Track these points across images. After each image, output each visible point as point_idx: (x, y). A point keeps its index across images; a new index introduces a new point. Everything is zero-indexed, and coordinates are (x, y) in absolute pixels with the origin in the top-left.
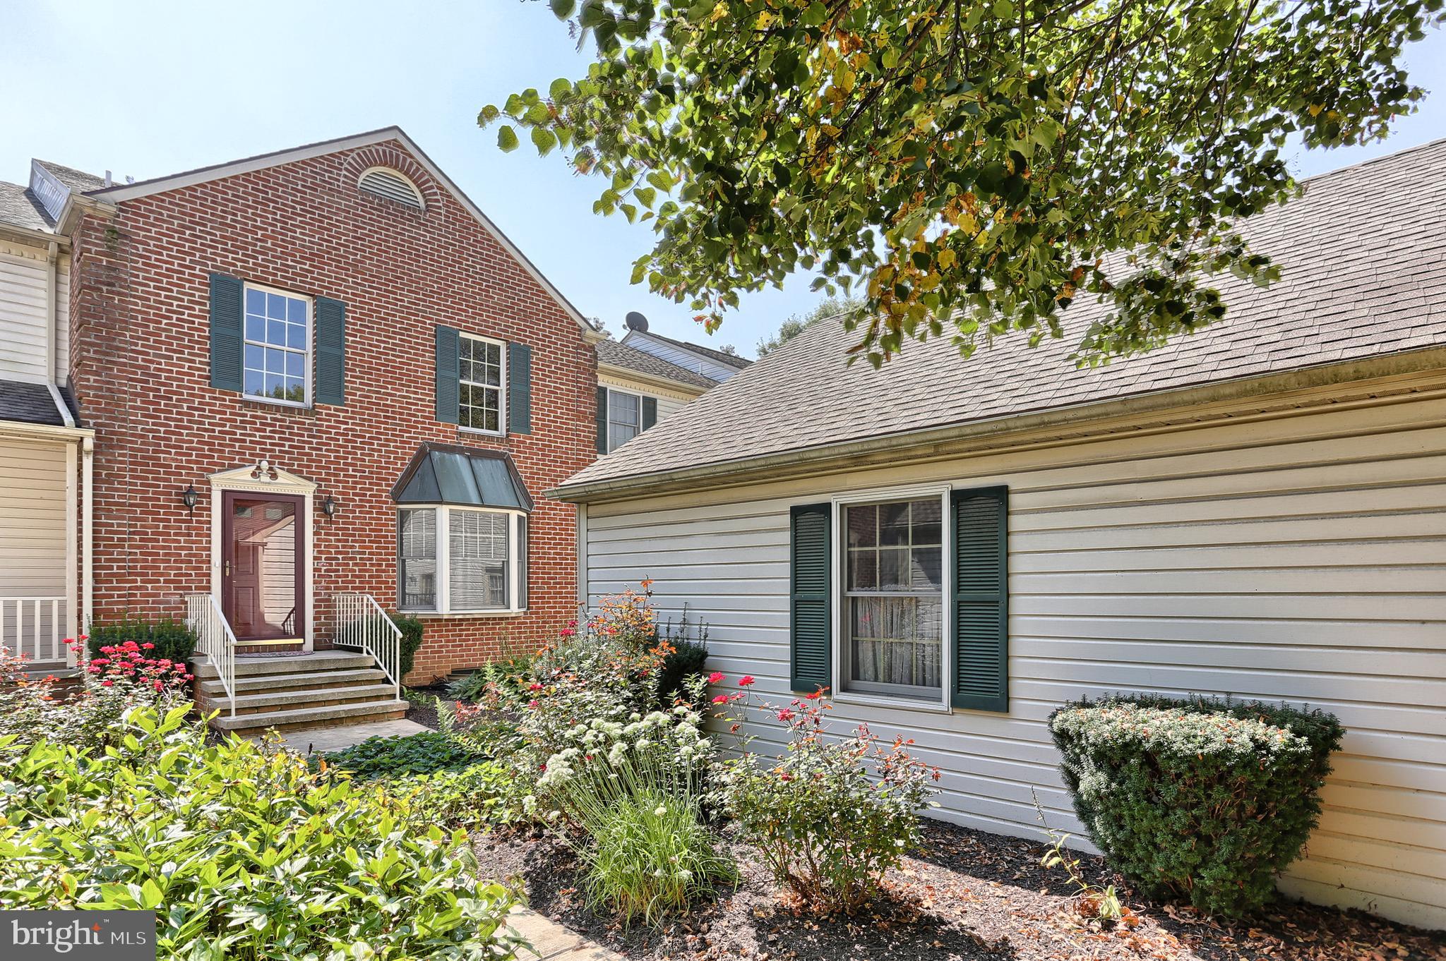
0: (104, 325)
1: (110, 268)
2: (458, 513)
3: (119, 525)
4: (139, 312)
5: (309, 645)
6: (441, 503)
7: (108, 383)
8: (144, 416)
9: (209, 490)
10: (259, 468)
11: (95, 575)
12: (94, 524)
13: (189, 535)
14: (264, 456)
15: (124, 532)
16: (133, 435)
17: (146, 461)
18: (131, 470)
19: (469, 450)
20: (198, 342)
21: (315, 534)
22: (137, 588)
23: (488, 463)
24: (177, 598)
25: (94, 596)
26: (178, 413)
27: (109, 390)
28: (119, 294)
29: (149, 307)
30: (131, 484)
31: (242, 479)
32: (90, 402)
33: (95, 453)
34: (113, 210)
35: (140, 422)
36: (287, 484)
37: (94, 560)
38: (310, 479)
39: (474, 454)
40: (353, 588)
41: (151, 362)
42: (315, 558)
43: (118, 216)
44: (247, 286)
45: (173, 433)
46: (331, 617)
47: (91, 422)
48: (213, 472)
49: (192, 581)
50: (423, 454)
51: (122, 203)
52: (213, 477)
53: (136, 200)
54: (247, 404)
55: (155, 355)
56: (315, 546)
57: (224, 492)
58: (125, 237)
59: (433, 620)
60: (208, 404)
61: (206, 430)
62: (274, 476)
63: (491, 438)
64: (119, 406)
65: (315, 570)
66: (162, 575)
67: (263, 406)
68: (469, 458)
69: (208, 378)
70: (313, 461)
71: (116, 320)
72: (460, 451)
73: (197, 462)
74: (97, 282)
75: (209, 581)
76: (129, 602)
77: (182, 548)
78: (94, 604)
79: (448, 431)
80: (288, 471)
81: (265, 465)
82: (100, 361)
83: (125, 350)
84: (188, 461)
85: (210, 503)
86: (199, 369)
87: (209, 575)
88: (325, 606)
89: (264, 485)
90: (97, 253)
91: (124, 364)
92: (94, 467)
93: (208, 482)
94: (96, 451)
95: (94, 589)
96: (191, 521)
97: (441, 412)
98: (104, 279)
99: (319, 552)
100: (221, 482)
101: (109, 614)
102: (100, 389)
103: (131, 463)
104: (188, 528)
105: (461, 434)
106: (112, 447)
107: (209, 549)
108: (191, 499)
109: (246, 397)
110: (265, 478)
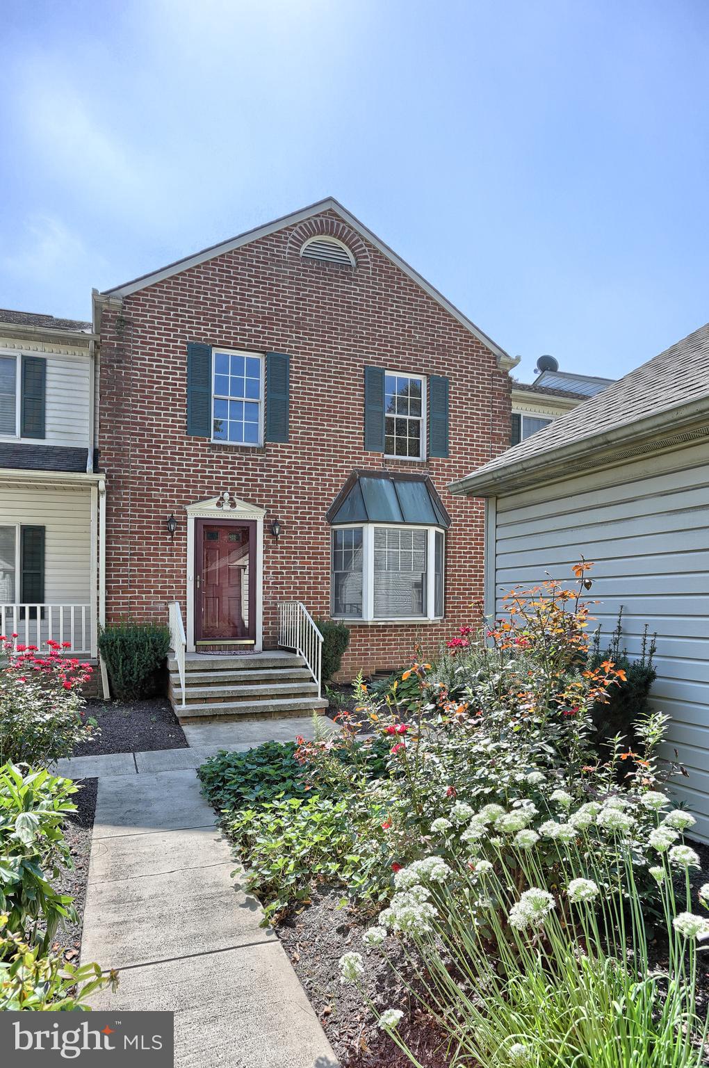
0: (114, 394)
1: (120, 348)
2: (382, 531)
3: (123, 548)
4: (138, 380)
5: (259, 646)
6: (368, 522)
7: (117, 438)
8: (141, 462)
9: (186, 518)
10: (222, 499)
11: (107, 587)
12: (107, 548)
13: (171, 555)
14: (226, 489)
15: (127, 554)
16: (133, 478)
17: (142, 498)
18: (132, 505)
19: (394, 475)
20: (179, 400)
21: (265, 552)
22: (136, 598)
23: (410, 485)
24: (163, 606)
25: (107, 604)
26: (164, 458)
27: (118, 444)
28: (125, 368)
29: (145, 376)
30: (132, 516)
31: (209, 509)
32: (105, 454)
33: (108, 493)
34: (120, 302)
35: (138, 467)
36: (244, 511)
37: (107, 576)
38: (261, 506)
39: (397, 478)
40: (295, 598)
41: (146, 419)
42: (264, 573)
43: (124, 308)
44: (215, 351)
45: (161, 474)
46: (276, 622)
47: (106, 469)
48: (189, 503)
49: (173, 592)
50: (354, 481)
51: (128, 297)
52: (188, 508)
53: (137, 293)
54: (213, 447)
55: (149, 413)
56: (264, 562)
57: (197, 520)
58: (129, 323)
59: (360, 626)
60: (186, 449)
61: (184, 470)
62: (233, 505)
63: (412, 464)
64: (124, 455)
65: (264, 582)
66: (152, 587)
67: (225, 448)
68: (393, 481)
69: (185, 428)
70: (264, 491)
71: (122, 389)
72: (385, 475)
73: (177, 497)
74: (111, 361)
75: (185, 592)
76: (131, 609)
77: (166, 566)
78: (107, 609)
79: (375, 460)
80: (245, 500)
81: (226, 496)
82: (111, 421)
83: (128, 411)
84: (171, 496)
85: (186, 529)
86: (179, 422)
87: (185, 587)
88: (272, 613)
89: (226, 513)
90: (111, 338)
91: (128, 423)
92: (107, 504)
93: (185, 512)
94: (109, 490)
95: (107, 598)
96: (172, 544)
97: (369, 443)
98: (115, 358)
99: (268, 568)
100: (196, 511)
101: (117, 617)
102: (111, 443)
103: (132, 500)
104: (171, 550)
105: (386, 461)
106: (119, 488)
107: (185, 566)
108: (173, 526)
109: (213, 441)
110: (226, 507)
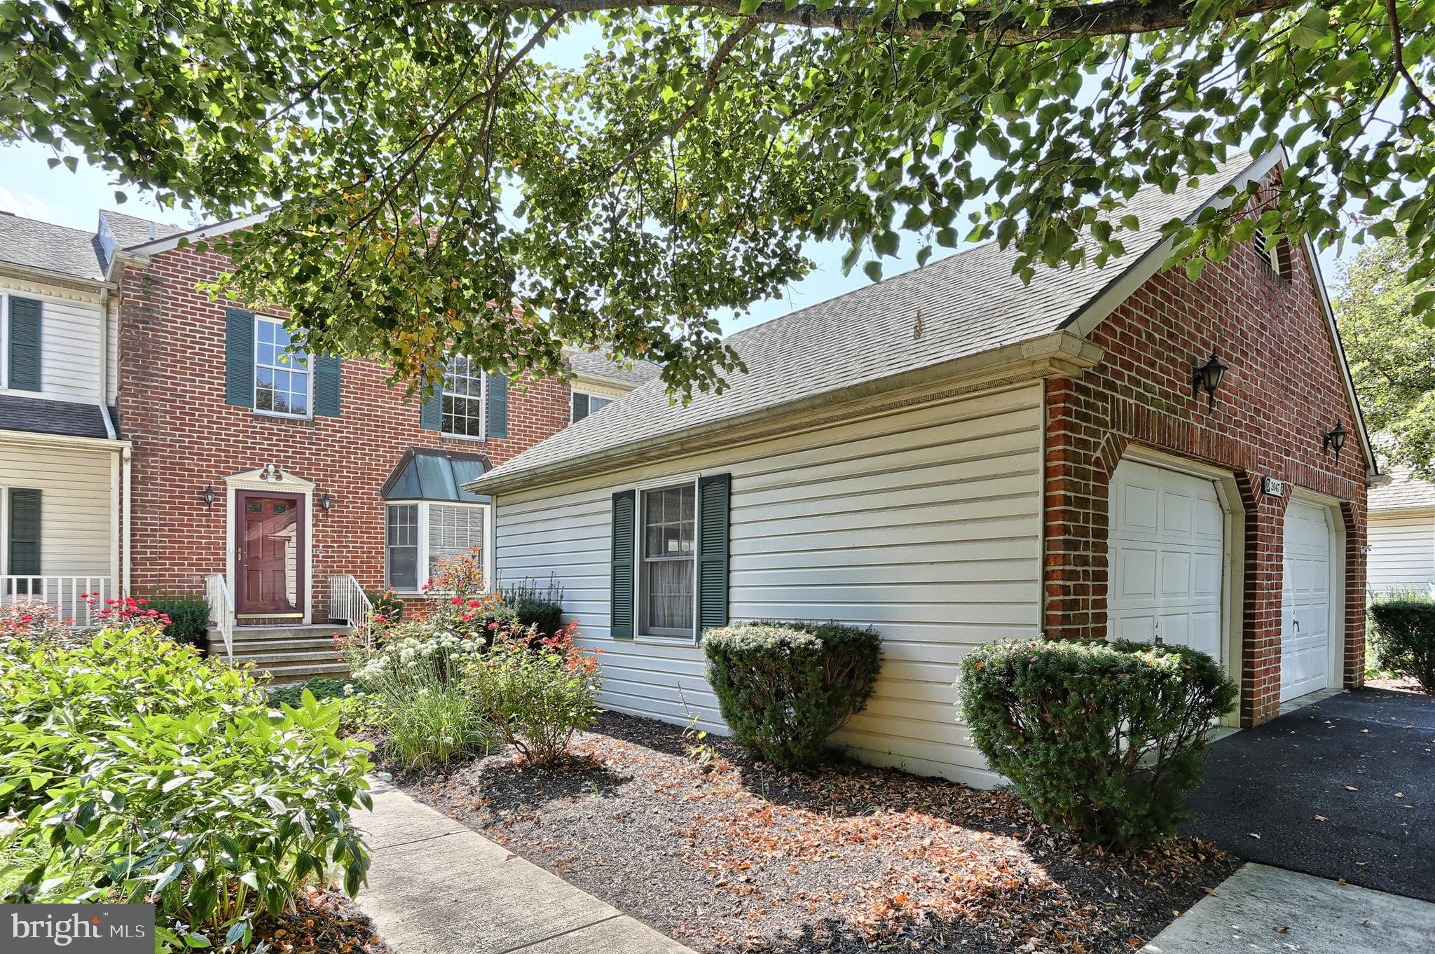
0: (140, 356)
1: (146, 308)
2: (439, 509)
3: (152, 518)
4: (169, 344)
5: (308, 619)
6: (422, 499)
7: (143, 403)
8: (172, 429)
9: (225, 489)
10: (266, 471)
11: (132, 559)
12: (132, 518)
13: (208, 526)
14: (271, 461)
15: (155, 524)
16: (164, 445)
17: (172, 467)
18: (162, 474)
19: (451, 453)
20: (216, 367)
21: (314, 526)
22: (166, 570)
23: (467, 464)
24: (198, 578)
25: (132, 576)
26: (200, 426)
27: (144, 409)
28: (152, 330)
29: (177, 340)
30: (161, 485)
31: (252, 481)
32: (129, 419)
33: (133, 460)
34: (148, 261)
35: (169, 435)
36: (290, 484)
37: (132, 547)
38: (310, 480)
39: (453, 457)
40: (347, 572)
41: (179, 385)
42: (314, 546)
43: (151, 266)
44: (257, 318)
45: (196, 443)
46: (327, 596)
47: (130, 435)
48: (229, 474)
49: (210, 565)
50: (409, 458)
51: (155, 255)
52: (228, 479)
53: (167, 252)
54: (257, 418)
55: (182, 379)
56: (314, 536)
57: (237, 491)
58: (158, 283)
59: (416, 600)
60: (225, 418)
61: (223, 440)
62: (279, 477)
63: (470, 443)
64: (152, 421)
65: (314, 556)
66: (186, 559)
67: (270, 419)
68: (449, 459)
69: (224, 396)
70: (313, 464)
71: (149, 352)
72: (442, 454)
73: (215, 467)
74: (135, 321)
75: (224, 565)
76: (160, 581)
77: (203, 537)
78: (132, 582)
79: (431, 438)
80: (292, 473)
81: (271, 468)
82: (137, 385)
83: (157, 376)
84: (208, 466)
85: (225, 500)
86: (217, 390)
87: (225, 560)
88: (322, 588)
89: (271, 485)
90: (135, 297)
91: (156, 387)
92: (132, 471)
93: (224, 483)
94: (134, 457)
95: (132, 570)
96: (210, 515)
97: (425, 421)
98: (140, 318)
99: (318, 541)
100: (234, 483)
101: (144, 590)
102: (137, 408)
103: (162, 468)
104: (207, 521)
105: (443, 440)
106: (146, 455)
107: (225, 538)
108: (210, 497)
109: (256, 411)
110: (271, 479)
